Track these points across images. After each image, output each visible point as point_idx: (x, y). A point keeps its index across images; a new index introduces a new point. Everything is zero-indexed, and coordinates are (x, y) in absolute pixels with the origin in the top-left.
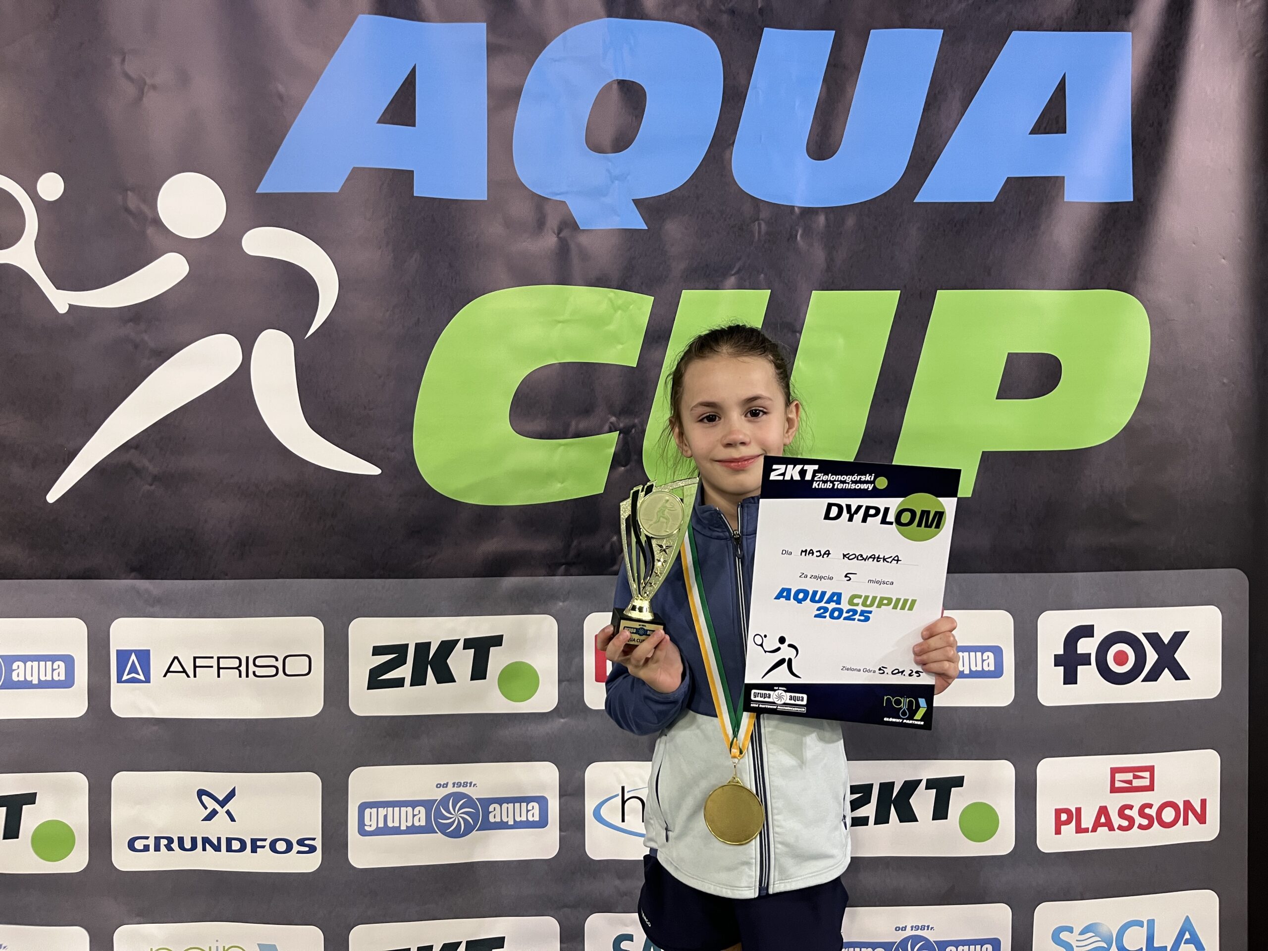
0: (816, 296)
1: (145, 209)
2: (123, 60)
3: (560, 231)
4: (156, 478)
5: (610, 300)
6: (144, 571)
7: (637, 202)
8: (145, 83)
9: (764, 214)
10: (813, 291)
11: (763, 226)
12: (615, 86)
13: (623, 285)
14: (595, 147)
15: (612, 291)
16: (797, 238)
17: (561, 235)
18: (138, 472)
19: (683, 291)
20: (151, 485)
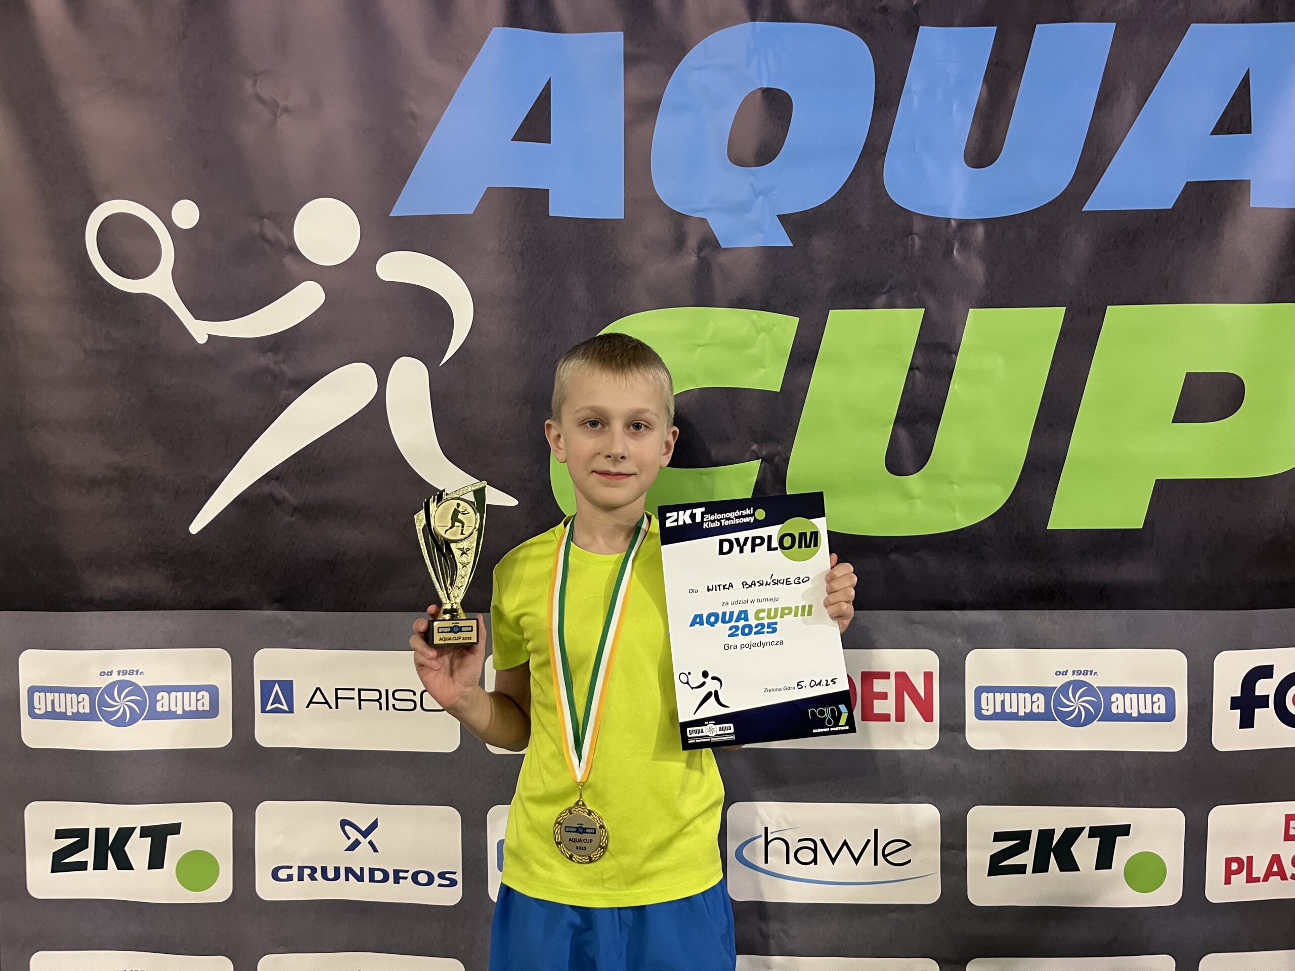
0: (974, 314)
1: (282, 236)
2: (255, 83)
3: (700, 249)
4: (296, 510)
5: (753, 322)
6: (286, 602)
7: (782, 218)
8: (278, 106)
9: (918, 227)
10: (970, 310)
11: (917, 240)
12: (759, 94)
13: (766, 306)
14: (739, 161)
15: (754, 313)
16: (952, 252)
17: (702, 254)
18: (279, 503)
19: (831, 311)
20: (292, 516)
